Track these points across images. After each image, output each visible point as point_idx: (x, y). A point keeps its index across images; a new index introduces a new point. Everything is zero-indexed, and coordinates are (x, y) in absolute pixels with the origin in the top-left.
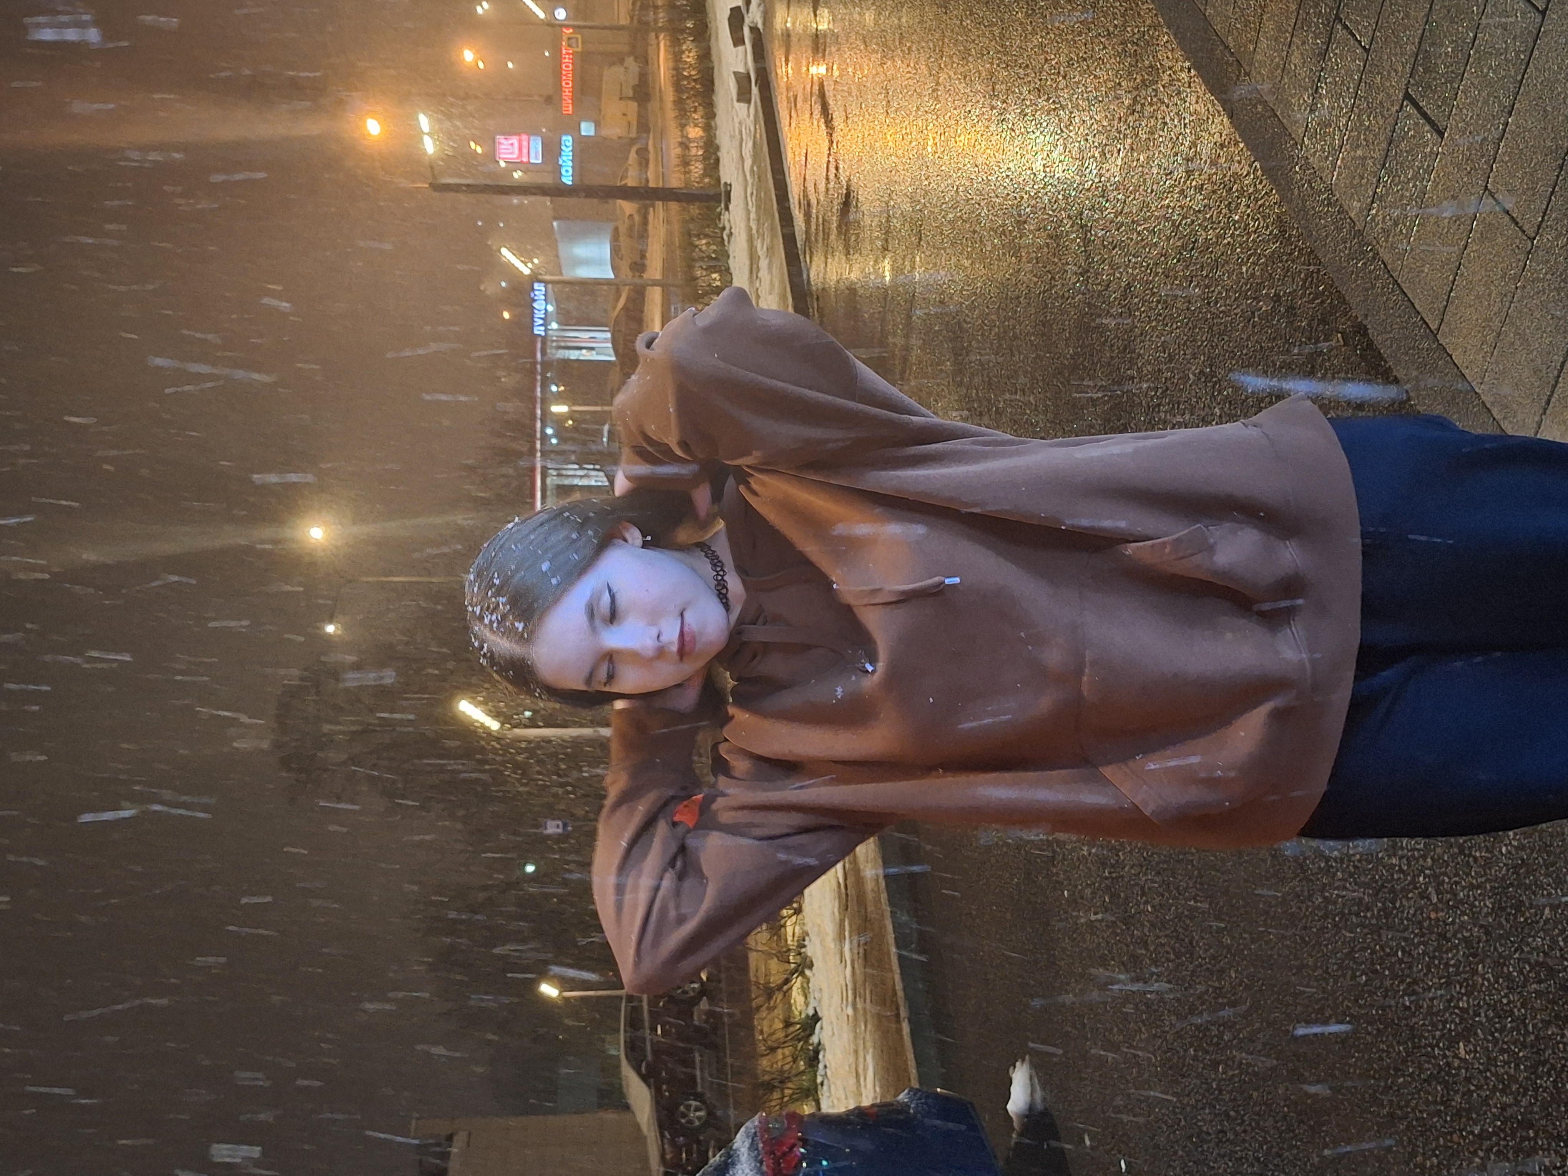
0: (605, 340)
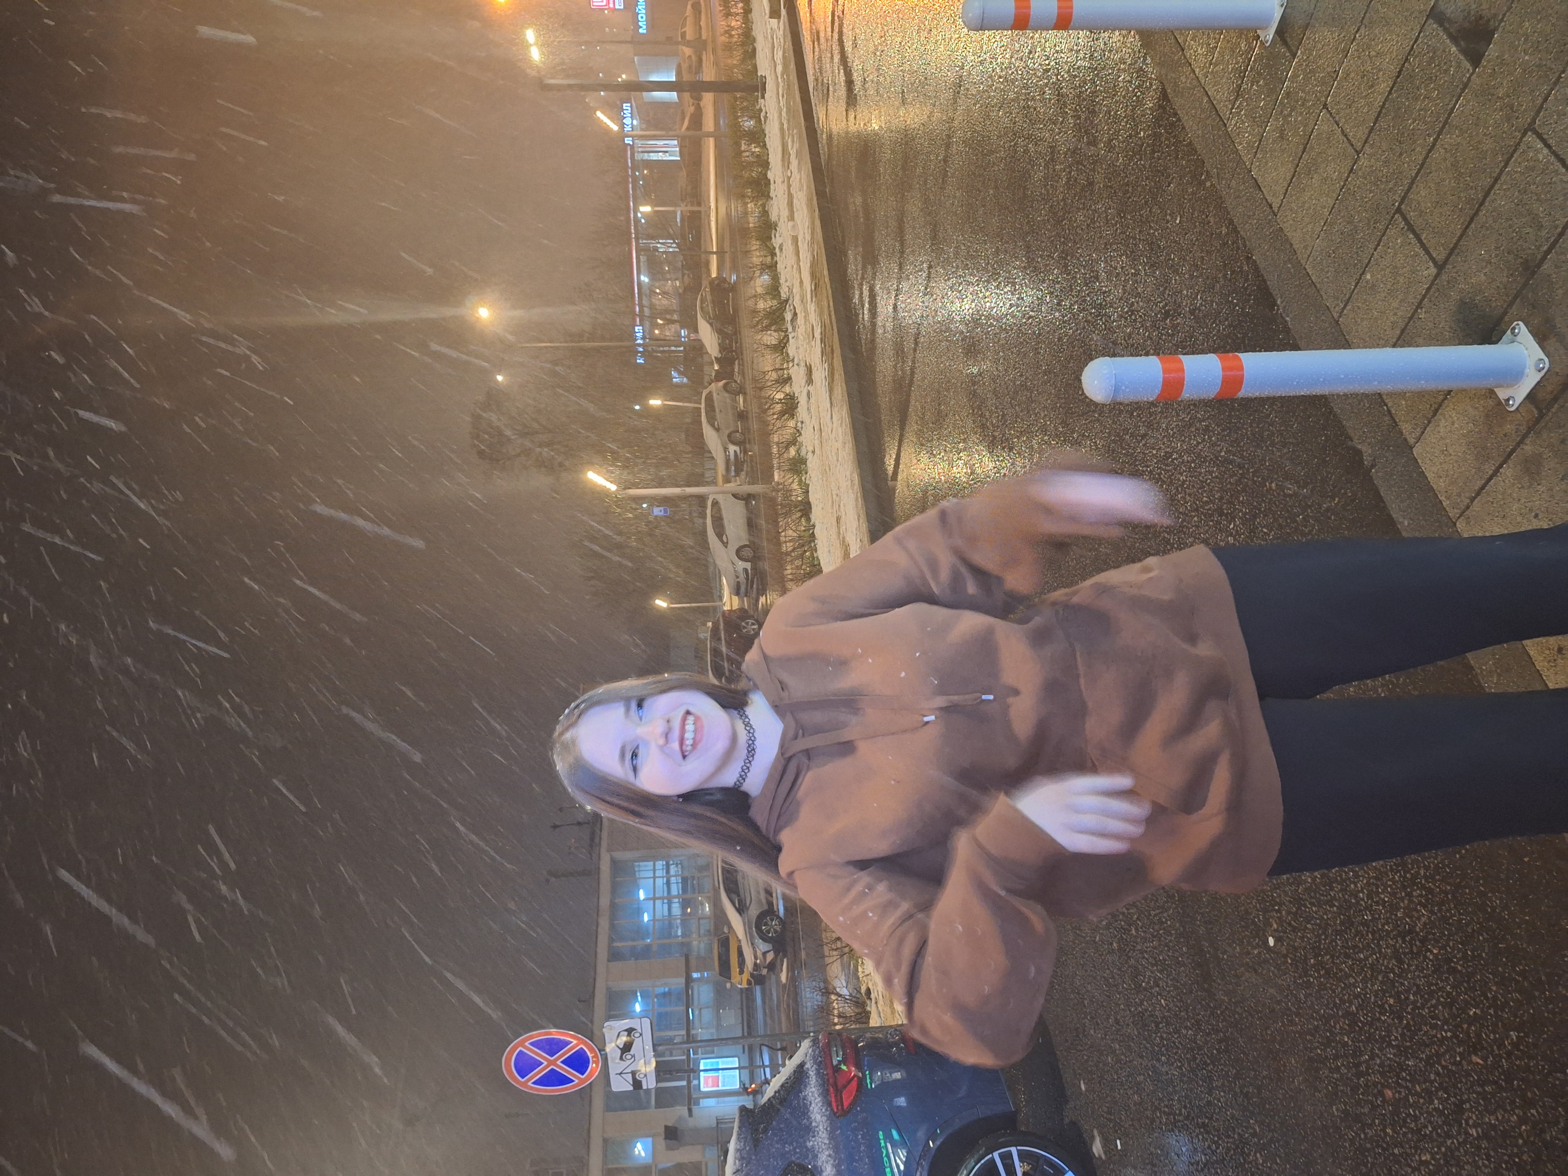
0: (675, 146)
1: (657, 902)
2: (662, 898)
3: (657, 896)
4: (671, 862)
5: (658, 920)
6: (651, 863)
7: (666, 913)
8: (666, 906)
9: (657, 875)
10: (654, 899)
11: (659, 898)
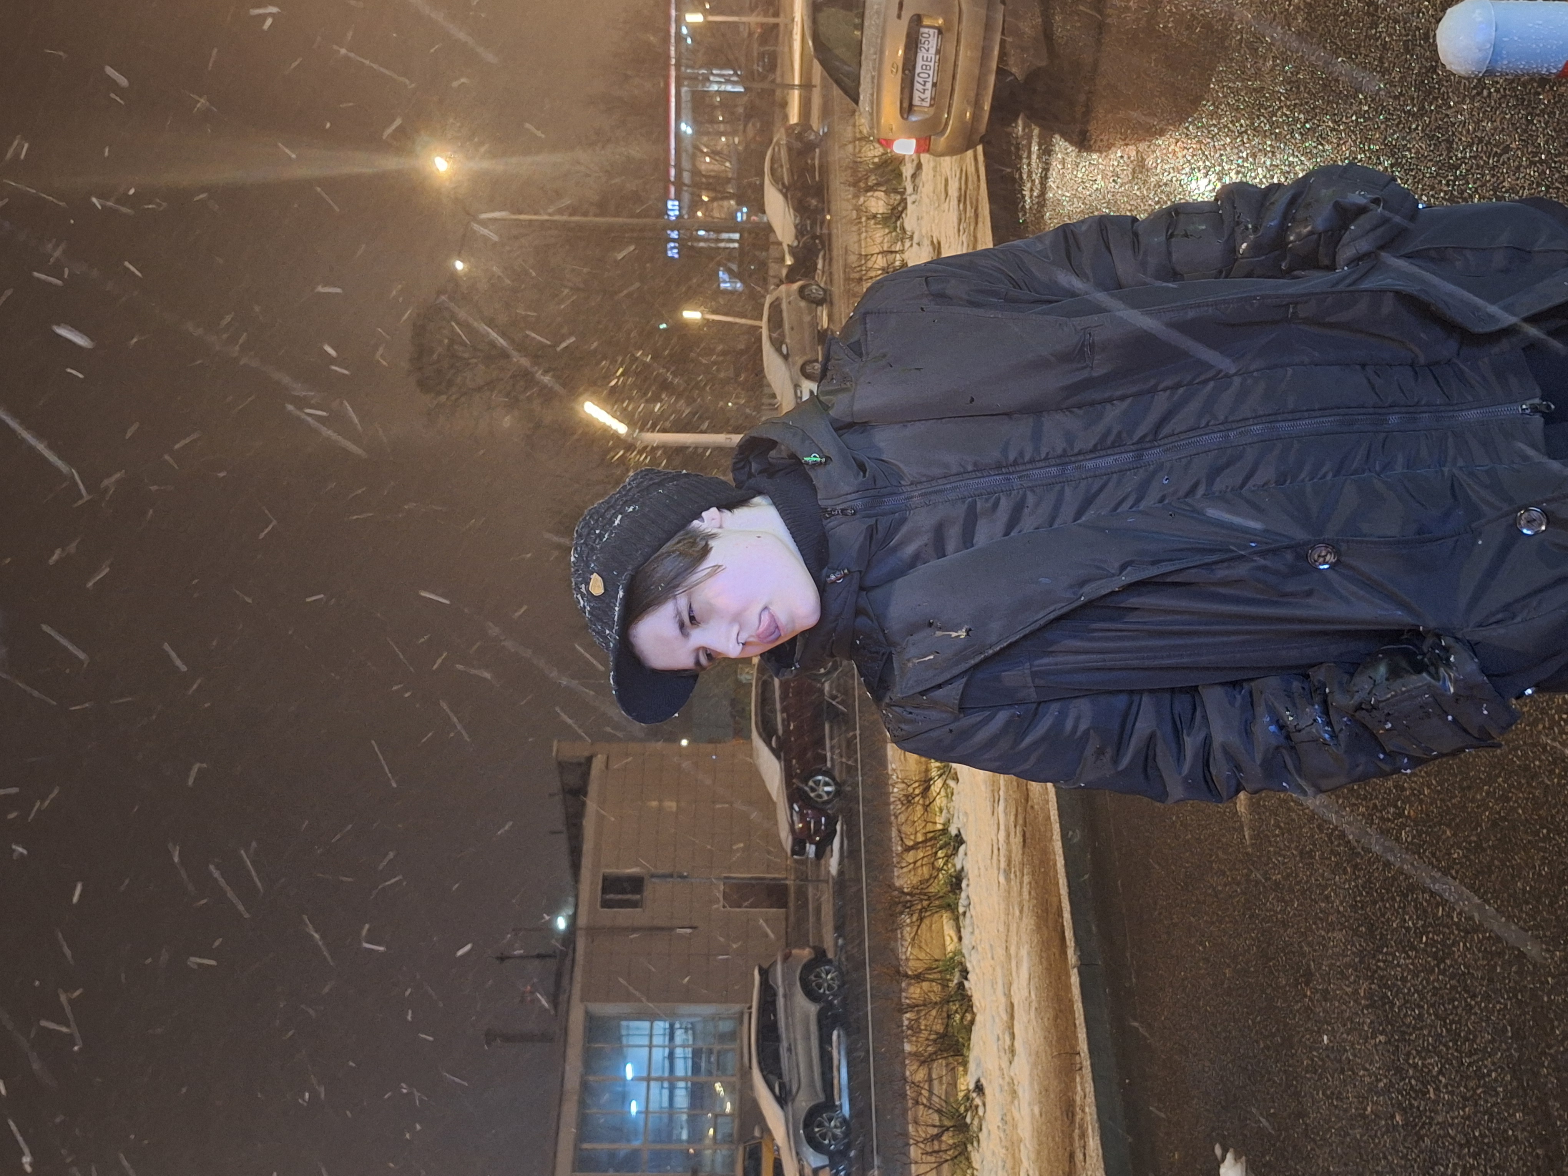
1: (653, 1084)
2: (660, 1079)
3: (653, 1075)
4: (677, 1025)
5: (655, 1113)
6: (647, 1024)
7: (665, 1104)
8: (666, 1093)
9: (655, 1042)
10: (648, 1079)
11: (657, 1079)
